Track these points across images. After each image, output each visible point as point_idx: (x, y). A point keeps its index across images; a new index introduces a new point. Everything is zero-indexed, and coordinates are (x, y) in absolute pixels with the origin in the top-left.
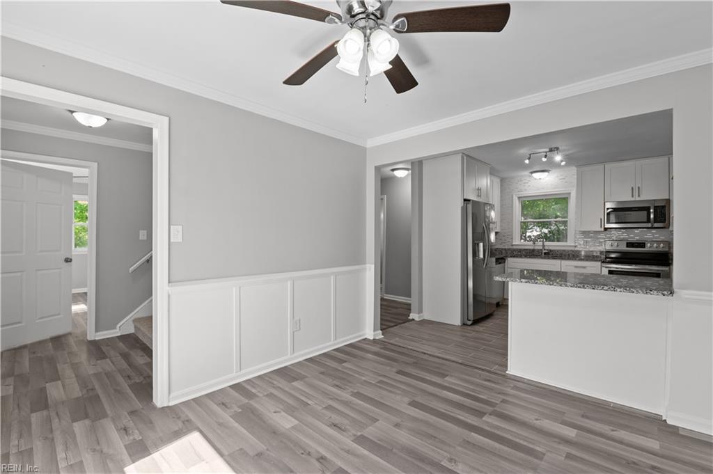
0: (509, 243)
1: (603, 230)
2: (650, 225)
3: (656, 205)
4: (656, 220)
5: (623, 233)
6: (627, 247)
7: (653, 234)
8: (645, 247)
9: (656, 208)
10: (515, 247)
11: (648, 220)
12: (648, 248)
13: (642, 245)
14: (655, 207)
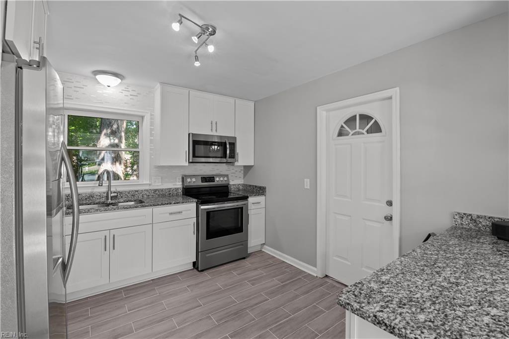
1: (187, 164)
6: (202, 182)
8: (214, 181)
9: (230, 144)
13: (212, 179)
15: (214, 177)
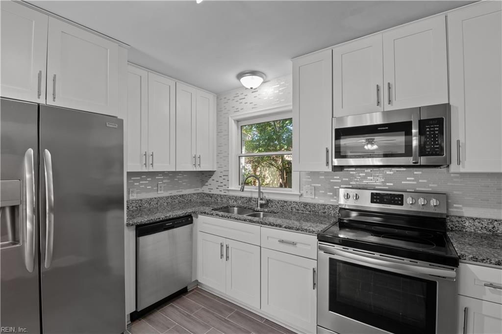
0: (225, 187)
1: (330, 169)
2: (410, 161)
3: (424, 117)
4: (422, 151)
5: (368, 175)
6: (372, 202)
7: (417, 178)
8: (402, 204)
9: (422, 124)
10: (231, 194)
11: (408, 152)
12: (408, 206)
13: (397, 199)
14: (420, 122)
15: (402, 196)
